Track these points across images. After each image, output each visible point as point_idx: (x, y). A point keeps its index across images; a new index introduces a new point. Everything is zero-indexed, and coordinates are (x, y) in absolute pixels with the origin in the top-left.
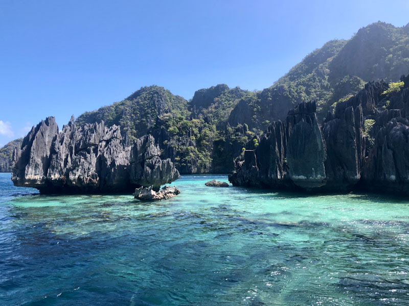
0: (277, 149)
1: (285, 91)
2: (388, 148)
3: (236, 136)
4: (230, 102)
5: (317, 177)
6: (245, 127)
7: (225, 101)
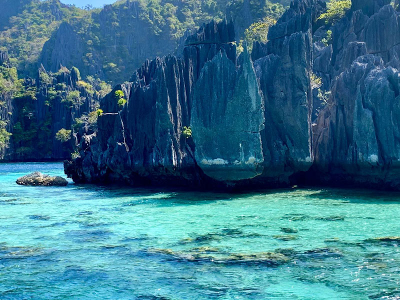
0: (170, 109)
1: (143, 11)
2: (364, 107)
3: (56, 90)
4: (42, 26)
5: (247, 159)
6: (73, 74)
7: (32, 23)
